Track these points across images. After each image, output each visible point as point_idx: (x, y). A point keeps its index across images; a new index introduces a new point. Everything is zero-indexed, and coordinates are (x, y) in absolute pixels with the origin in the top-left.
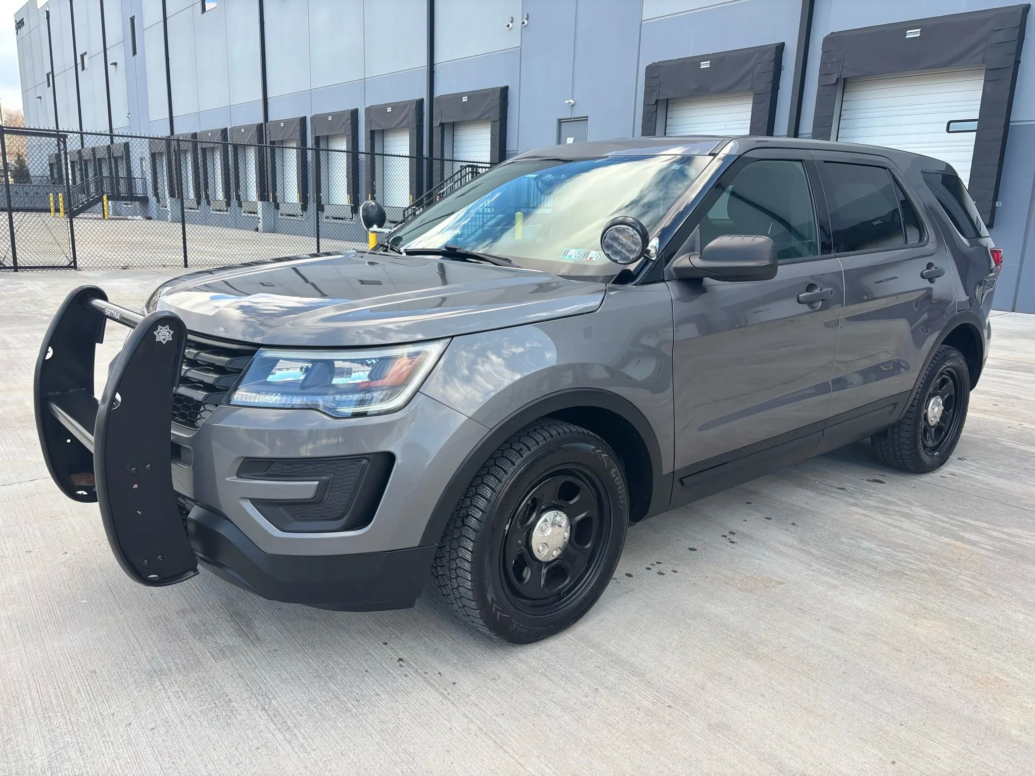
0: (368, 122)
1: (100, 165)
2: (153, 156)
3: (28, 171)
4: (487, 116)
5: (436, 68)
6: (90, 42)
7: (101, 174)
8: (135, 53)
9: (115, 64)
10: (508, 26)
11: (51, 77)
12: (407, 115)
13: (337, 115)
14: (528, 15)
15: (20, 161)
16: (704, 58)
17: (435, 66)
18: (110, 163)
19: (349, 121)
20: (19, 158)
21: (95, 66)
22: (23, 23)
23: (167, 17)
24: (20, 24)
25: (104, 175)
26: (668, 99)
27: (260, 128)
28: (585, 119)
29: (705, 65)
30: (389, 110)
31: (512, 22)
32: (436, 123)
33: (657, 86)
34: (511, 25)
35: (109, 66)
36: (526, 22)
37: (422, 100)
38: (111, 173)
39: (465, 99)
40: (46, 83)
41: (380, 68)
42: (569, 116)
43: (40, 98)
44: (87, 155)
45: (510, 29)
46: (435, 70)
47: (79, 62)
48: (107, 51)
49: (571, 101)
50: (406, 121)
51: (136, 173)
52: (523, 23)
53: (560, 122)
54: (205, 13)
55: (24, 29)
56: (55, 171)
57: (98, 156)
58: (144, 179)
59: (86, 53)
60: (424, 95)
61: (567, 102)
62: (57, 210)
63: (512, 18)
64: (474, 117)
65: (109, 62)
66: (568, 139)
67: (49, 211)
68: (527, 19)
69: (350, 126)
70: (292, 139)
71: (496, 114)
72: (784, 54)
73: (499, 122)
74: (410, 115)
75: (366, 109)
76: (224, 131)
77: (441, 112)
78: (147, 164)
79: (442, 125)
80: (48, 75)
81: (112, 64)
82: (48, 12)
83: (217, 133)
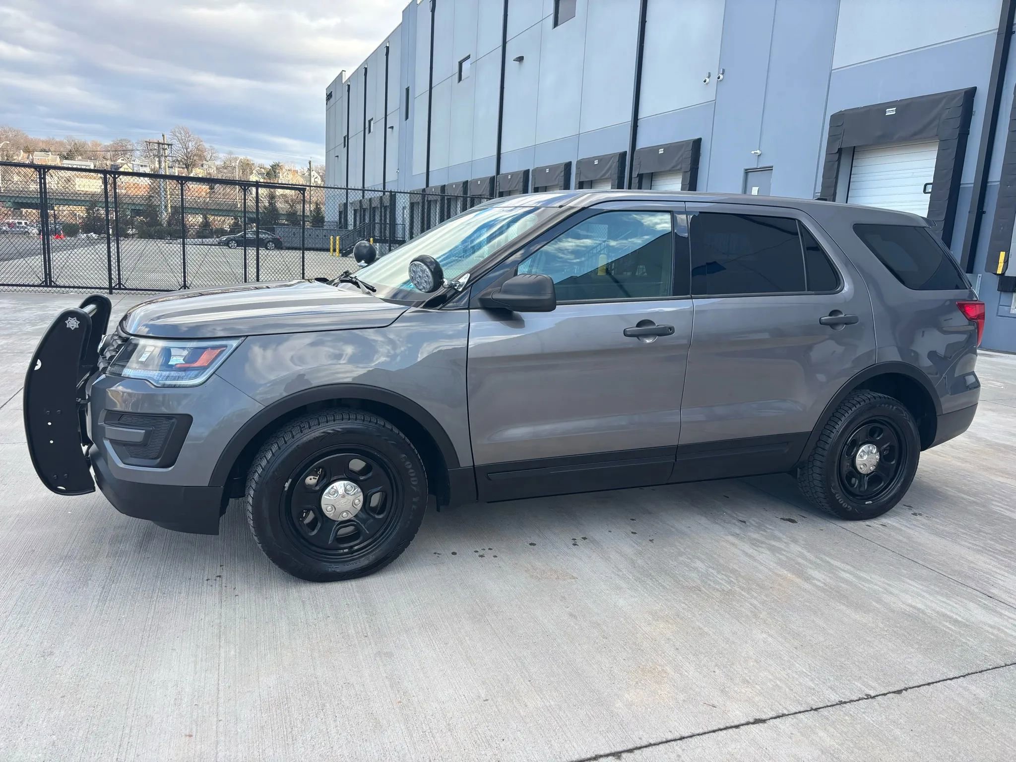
0: (579, 174)
1: (374, 212)
2: (412, 205)
3: (323, 218)
4: (679, 167)
5: (640, 123)
6: (376, 111)
7: (374, 220)
8: (407, 118)
9: (392, 127)
10: (705, 81)
11: (347, 138)
12: (610, 167)
13: (553, 168)
14: (724, 70)
15: (318, 209)
16: (890, 105)
17: (639, 121)
18: (381, 212)
19: (563, 174)
20: (317, 207)
21: (377, 128)
22: (332, 96)
23: (433, 86)
24: (329, 96)
25: (376, 222)
26: (854, 147)
27: (492, 180)
28: (770, 169)
29: (891, 112)
30: (596, 162)
31: (709, 77)
32: (635, 175)
33: (841, 134)
34: (708, 80)
35: (388, 129)
36: (721, 77)
37: (626, 152)
38: (381, 220)
39: (661, 151)
40: (343, 144)
41: (593, 123)
42: (755, 167)
43: (338, 156)
44: (366, 205)
45: (707, 84)
46: (638, 124)
47: (367, 127)
48: (388, 117)
49: (758, 151)
50: (609, 174)
51: (399, 220)
52: (719, 78)
53: (747, 172)
54: (461, 82)
55: (332, 100)
56: (343, 216)
57: (373, 206)
58: (404, 224)
59: (372, 119)
60: (627, 148)
61: (753, 152)
62: (334, 250)
63: (709, 73)
64: (668, 168)
65: (388, 127)
66: (753, 188)
67: (328, 250)
68: (723, 74)
69: (563, 178)
70: (517, 190)
71: (687, 165)
72: (975, 99)
73: (689, 173)
74: (613, 167)
75: (577, 162)
76: (466, 184)
77: (640, 164)
78: (407, 212)
79: (641, 176)
80: (345, 138)
81: (390, 128)
82: (349, 86)
83: (460, 185)
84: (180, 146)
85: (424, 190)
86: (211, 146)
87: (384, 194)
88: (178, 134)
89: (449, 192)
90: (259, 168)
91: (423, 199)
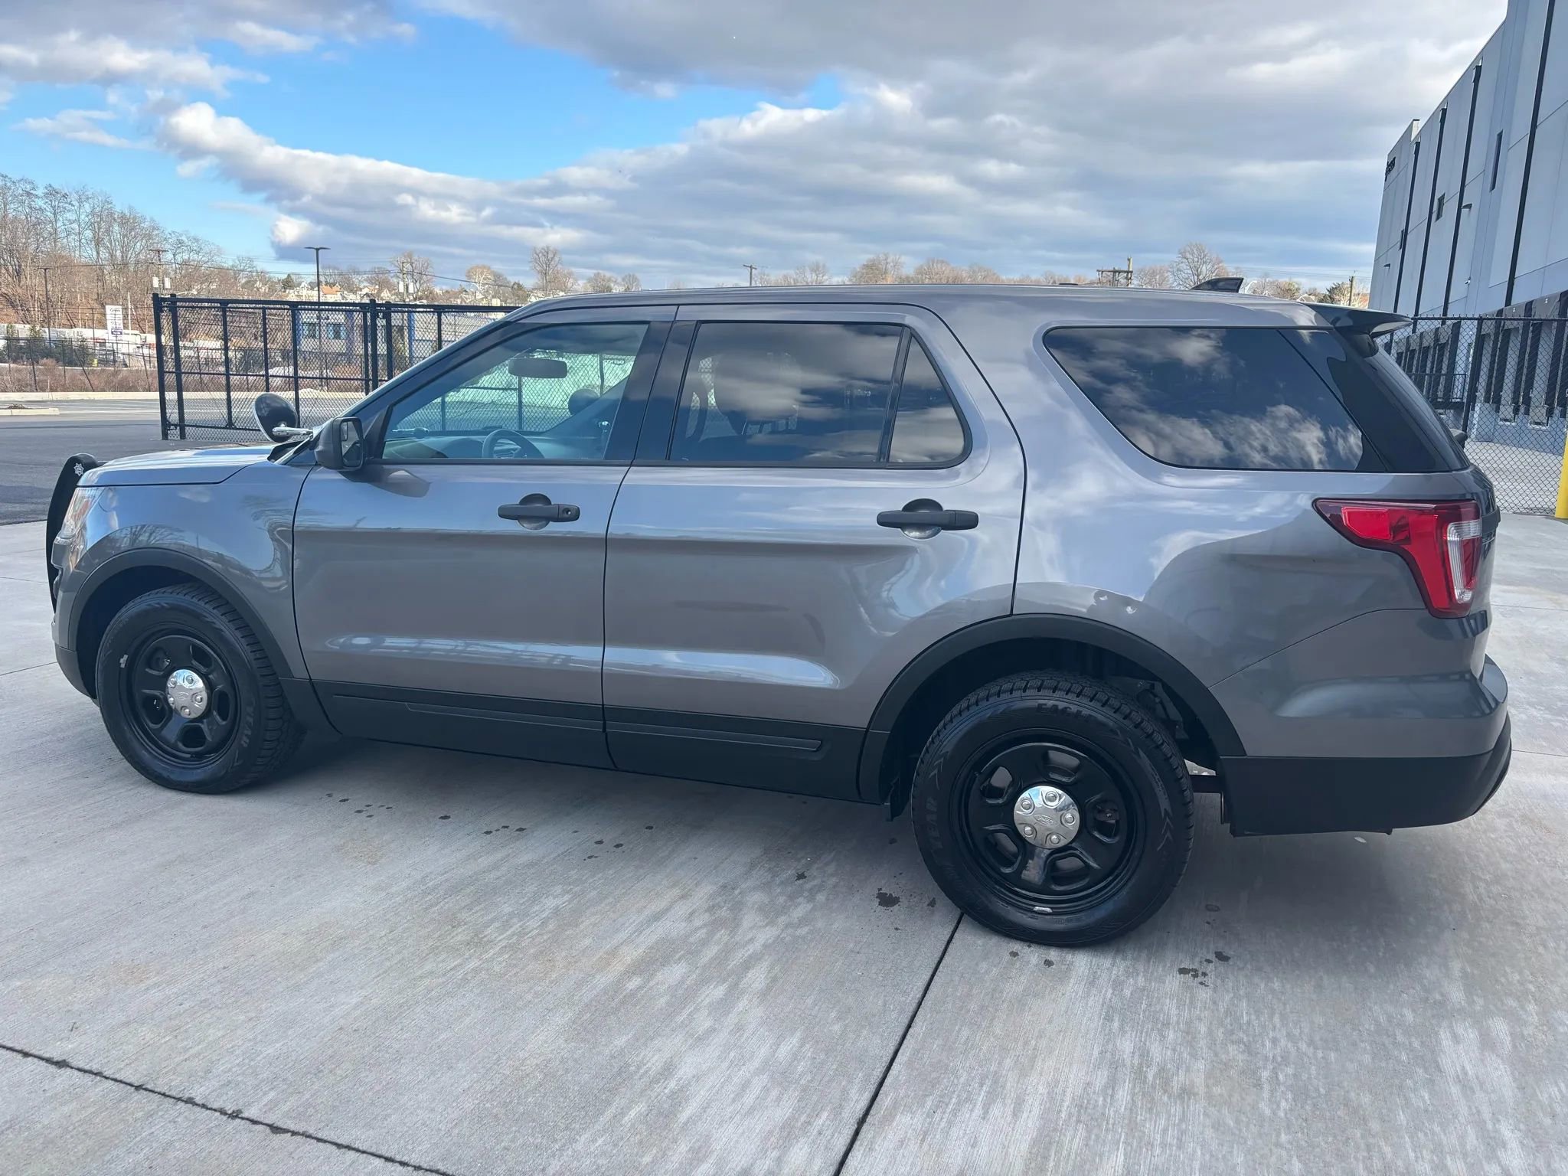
8: (1493, 187)
9: (1469, 206)
11: (1404, 234)
18: (1435, 353)
22: (1394, 165)
23: (1535, 126)
24: (1390, 166)
35: (1462, 210)
40: (1399, 244)
43: (1388, 265)
44: (1414, 346)
47: (1436, 210)
48: (1465, 190)
51: (1460, 368)
55: (1394, 172)
57: (1425, 345)
58: (1466, 375)
59: (1443, 196)
65: (1463, 206)
80: (1402, 234)
81: (1466, 207)
82: (1418, 144)
83: (1556, 298)
84: (1190, 272)
85: (1500, 312)
86: (1237, 268)
87: (1443, 323)
88: (1188, 256)
89: (1539, 314)
90: (1306, 295)
91: (1497, 327)
